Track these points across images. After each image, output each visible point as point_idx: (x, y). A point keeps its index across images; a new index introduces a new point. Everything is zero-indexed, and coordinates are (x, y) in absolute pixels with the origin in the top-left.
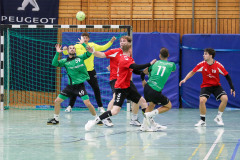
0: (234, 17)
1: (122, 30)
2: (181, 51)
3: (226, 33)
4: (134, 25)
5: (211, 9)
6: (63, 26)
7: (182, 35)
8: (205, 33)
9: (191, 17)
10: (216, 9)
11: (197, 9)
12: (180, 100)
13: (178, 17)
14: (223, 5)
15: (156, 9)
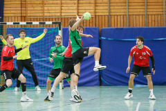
0: (141, 13)
1: (54, 25)
2: (100, 41)
3: (135, 27)
4: (63, 21)
5: (123, 7)
6: (8, 23)
7: (100, 28)
8: (119, 27)
9: (107, 14)
10: (127, 7)
11: (111, 8)
12: (100, 80)
13: (97, 14)
14: (132, 4)
15: (80, 8)
